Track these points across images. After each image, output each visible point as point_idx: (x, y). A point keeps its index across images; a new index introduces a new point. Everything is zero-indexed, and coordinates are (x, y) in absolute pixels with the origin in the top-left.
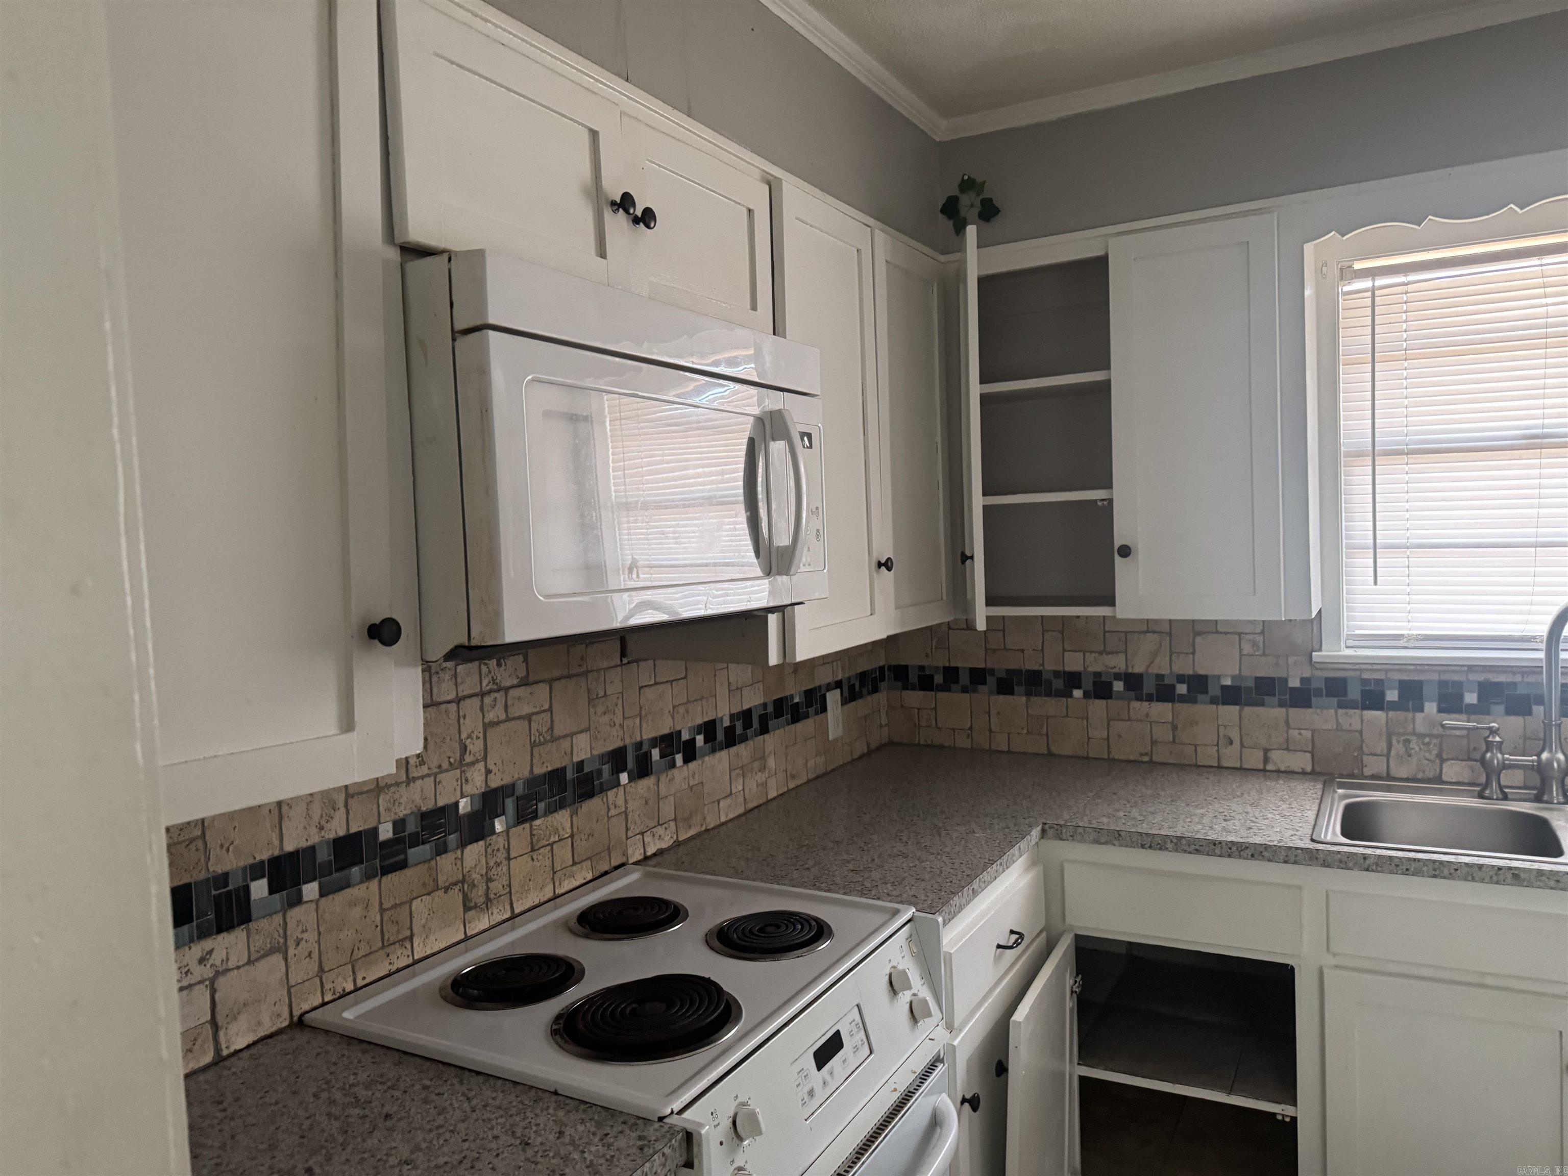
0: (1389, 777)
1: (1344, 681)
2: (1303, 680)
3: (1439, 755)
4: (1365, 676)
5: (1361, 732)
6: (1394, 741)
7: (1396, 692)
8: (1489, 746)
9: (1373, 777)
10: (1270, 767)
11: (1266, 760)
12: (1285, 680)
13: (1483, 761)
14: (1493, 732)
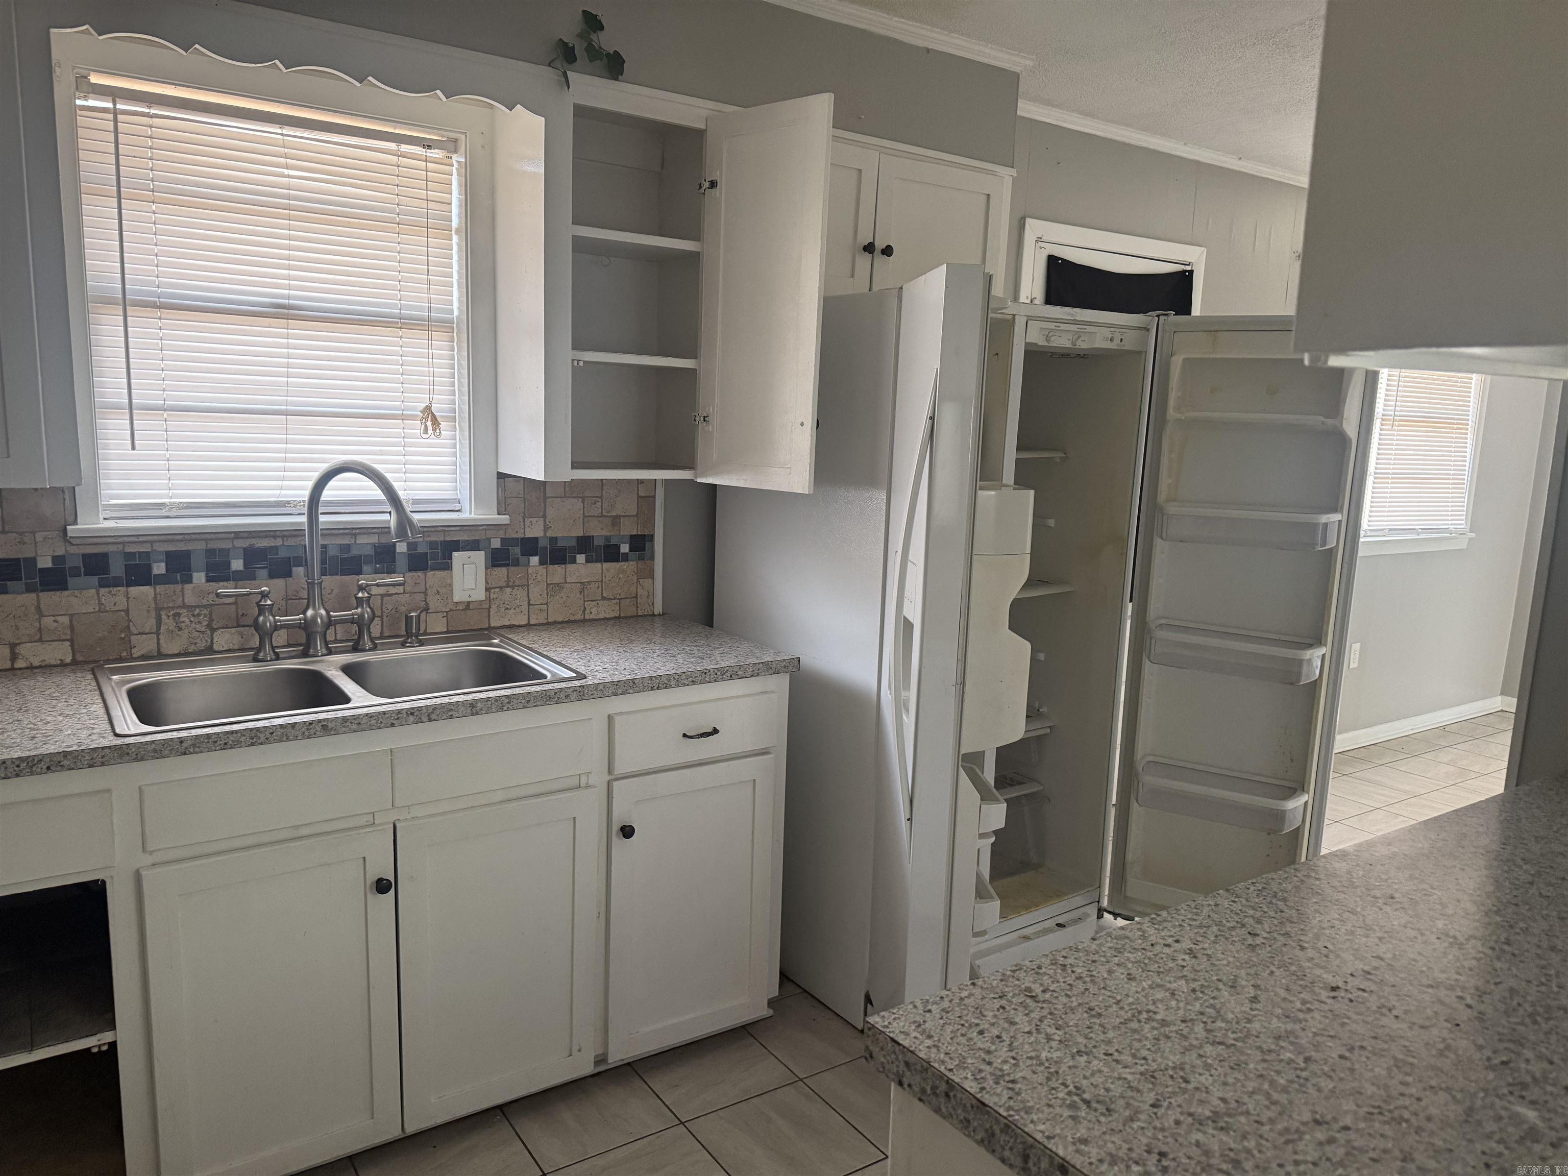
0: (160, 655)
1: (105, 556)
2: (55, 559)
3: (209, 626)
4: (130, 549)
5: (127, 611)
6: (164, 617)
7: (163, 565)
8: (261, 610)
9: (143, 657)
10: (20, 664)
11: (14, 657)
12: (33, 561)
13: (256, 626)
14: (264, 595)
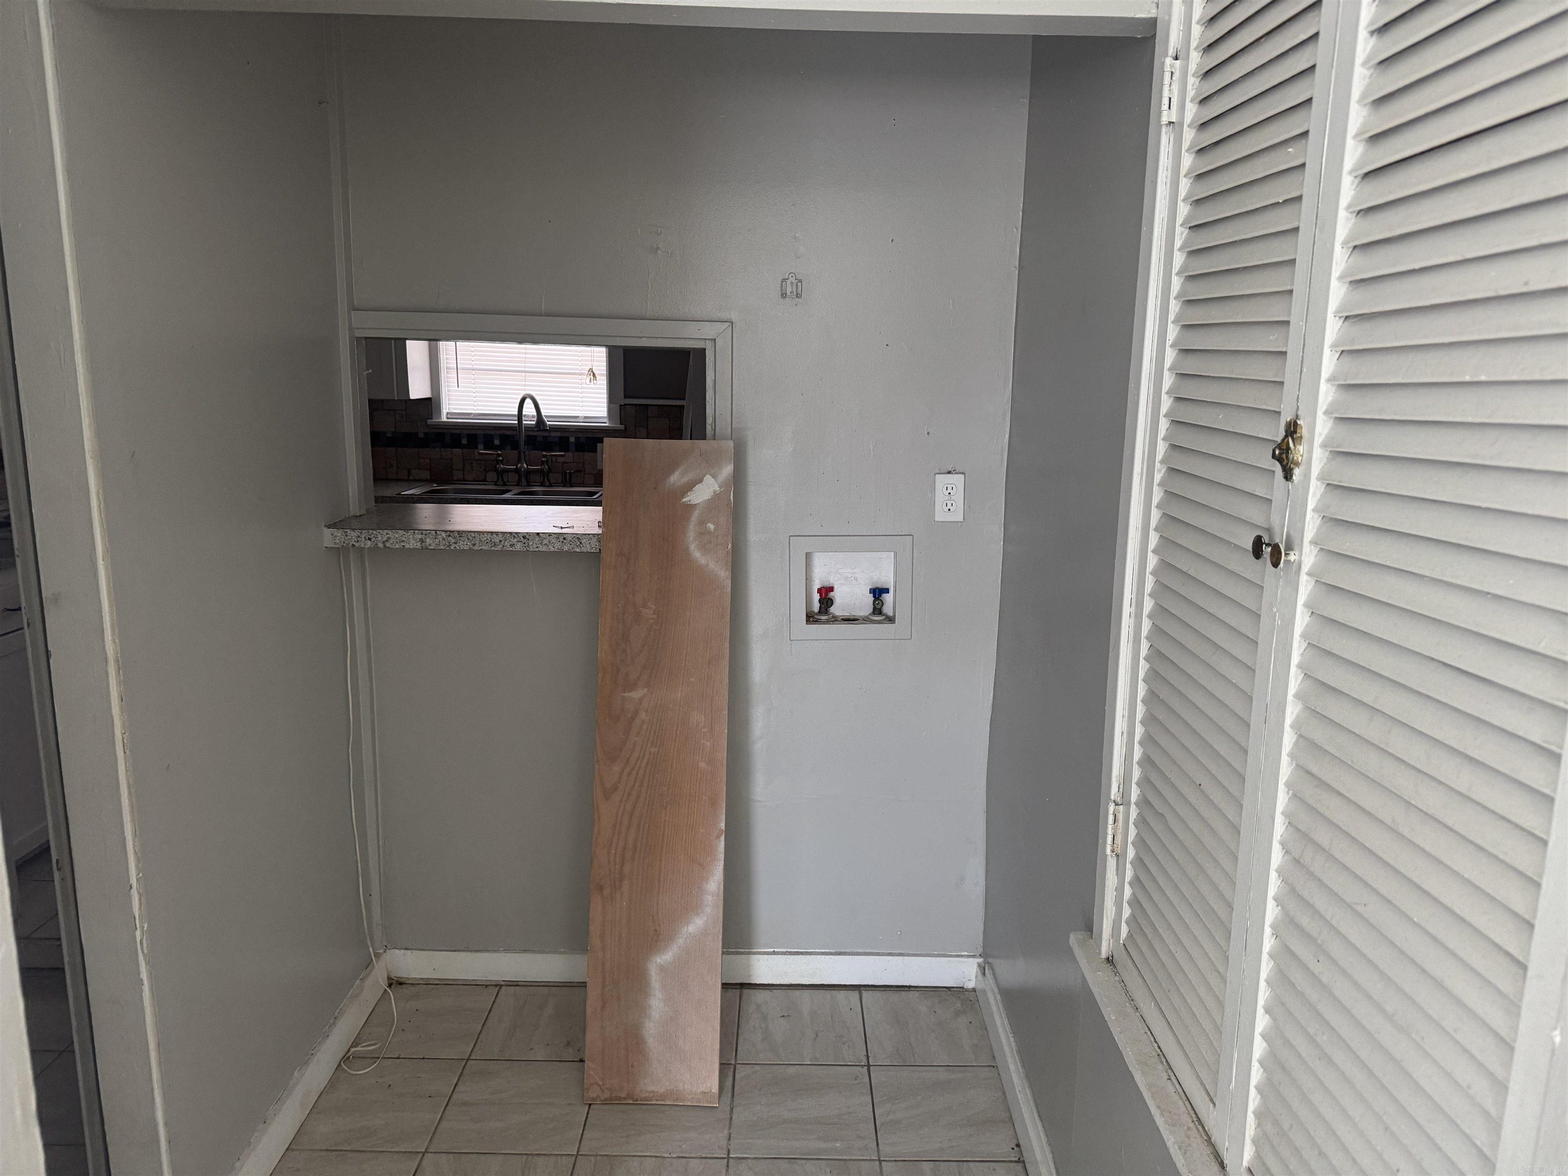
0: (464, 481)
1: (443, 434)
2: (425, 434)
3: (485, 470)
4: (453, 432)
5: (451, 459)
6: (466, 464)
7: (466, 439)
8: (498, 462)
9: (458, 480)
10: (411, 478)
11: (409, 474)
12: (417, 434)
13: (496, 470)
14: (499, 455)
